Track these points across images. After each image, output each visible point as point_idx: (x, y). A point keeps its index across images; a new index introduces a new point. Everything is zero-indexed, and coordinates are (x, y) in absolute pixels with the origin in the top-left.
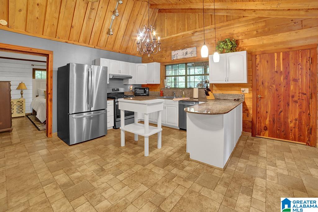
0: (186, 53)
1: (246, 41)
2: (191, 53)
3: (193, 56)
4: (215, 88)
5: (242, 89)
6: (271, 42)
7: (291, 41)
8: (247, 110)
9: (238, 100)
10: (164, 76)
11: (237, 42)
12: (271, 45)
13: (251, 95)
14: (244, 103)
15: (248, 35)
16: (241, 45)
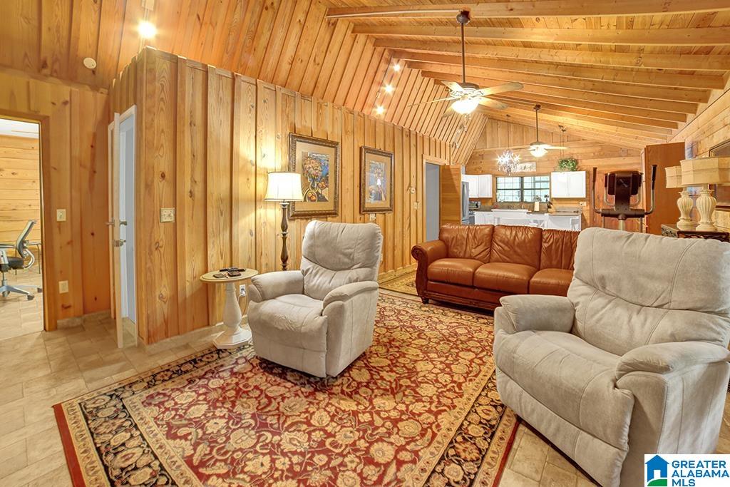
0: (525, 168)
1: (584, 161)
2: (530, 167)
3: (532, 170)
4: (555, 202)
5: (581, 203)
6: (605, 164)
7: (620, 165)
8: (585, 220)
9: (577, 212)
10: (495, 189)
11: (576, 161)
12: (605, 166)
13: (588, 208)
14: (582, 214)
15: (586, 157)
16: (580, 164)
